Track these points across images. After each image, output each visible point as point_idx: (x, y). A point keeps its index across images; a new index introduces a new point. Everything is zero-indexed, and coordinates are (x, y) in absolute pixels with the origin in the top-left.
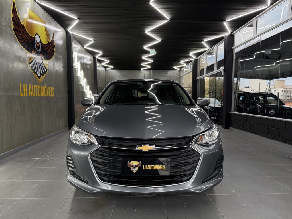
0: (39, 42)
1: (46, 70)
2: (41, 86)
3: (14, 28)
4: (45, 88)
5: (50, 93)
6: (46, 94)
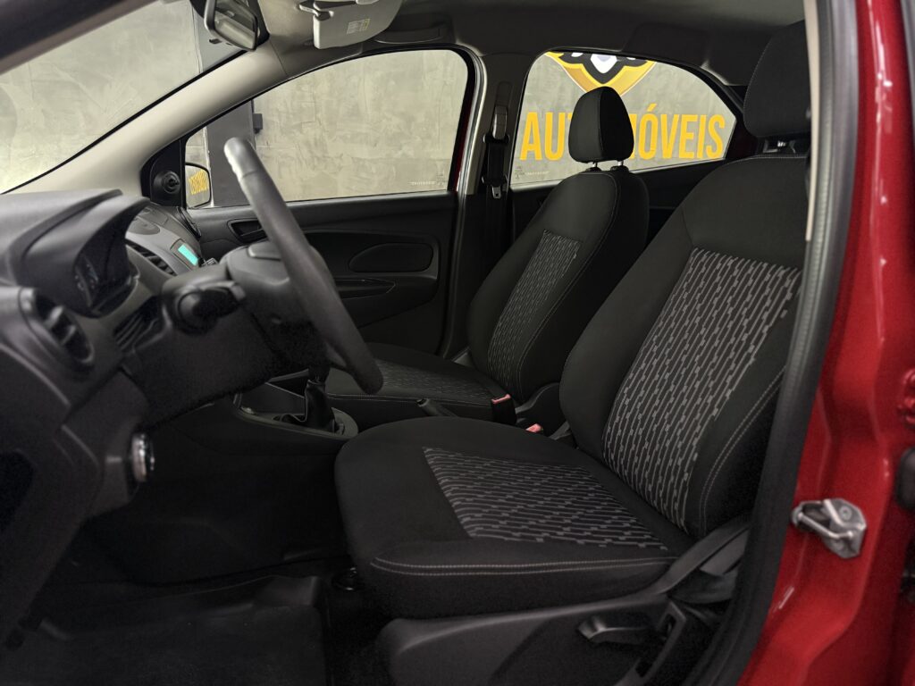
4: (649, 123)
5: (688, 142)
6: (648, 149)
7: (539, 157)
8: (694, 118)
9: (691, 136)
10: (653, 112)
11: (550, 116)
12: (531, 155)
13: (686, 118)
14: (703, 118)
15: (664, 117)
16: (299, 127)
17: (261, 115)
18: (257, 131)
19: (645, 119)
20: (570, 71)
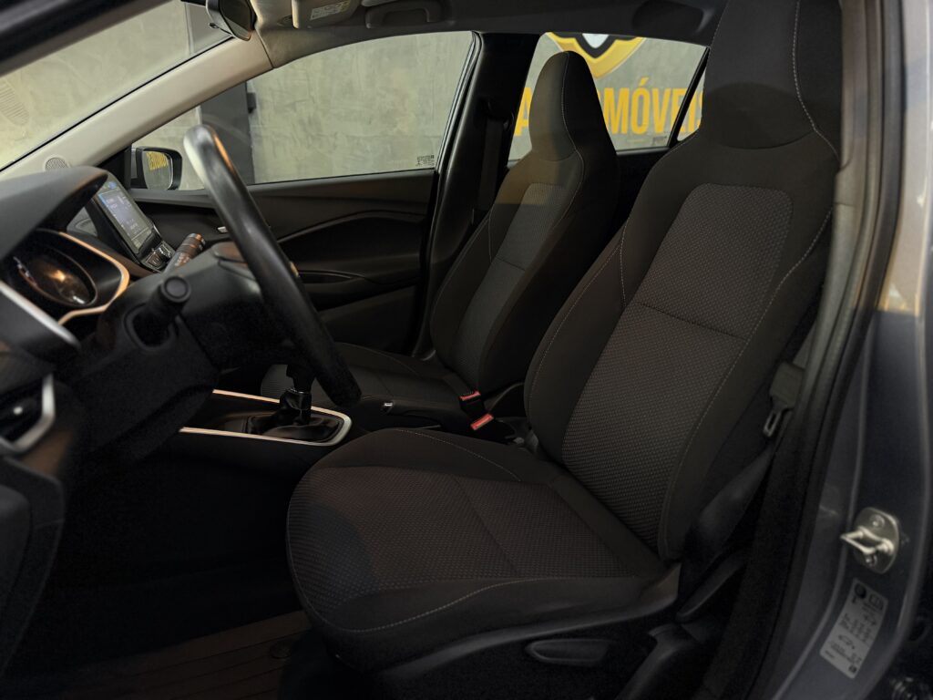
2: (608, 93)
4: (641, 98)
6: (640, 124)
10: (646, 86)
15: (656, 92)
16: (293, 106)
17: (254, 94)
18: (251, 110)
19: (638, 92)
20: (560, 44)
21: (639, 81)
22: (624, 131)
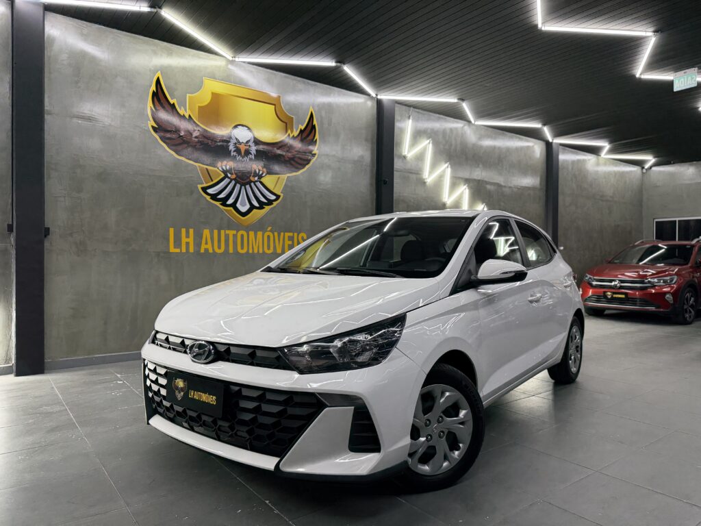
0: (249, 141)
1: (273, 197)
2: (252, 233)
3: (156, 126)
4: (269, 237)
5: (289, 245)
6: (269, 248)
7: (211, 251)
8: (291, 234)
9: (290, 243)
10: (271, 231)
11: (216, 232)
12: (206, 250)
13: (287, 234)
14: (296, 234)
15: (276, 234)
16: (71, 235)
17: (49, 229)
18: (45, 236)
19: (266, 234)
20: (226, 210)
21: (267, 228)
22: (261, 251)
